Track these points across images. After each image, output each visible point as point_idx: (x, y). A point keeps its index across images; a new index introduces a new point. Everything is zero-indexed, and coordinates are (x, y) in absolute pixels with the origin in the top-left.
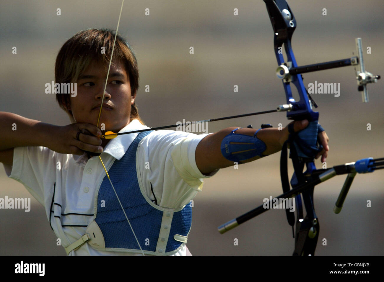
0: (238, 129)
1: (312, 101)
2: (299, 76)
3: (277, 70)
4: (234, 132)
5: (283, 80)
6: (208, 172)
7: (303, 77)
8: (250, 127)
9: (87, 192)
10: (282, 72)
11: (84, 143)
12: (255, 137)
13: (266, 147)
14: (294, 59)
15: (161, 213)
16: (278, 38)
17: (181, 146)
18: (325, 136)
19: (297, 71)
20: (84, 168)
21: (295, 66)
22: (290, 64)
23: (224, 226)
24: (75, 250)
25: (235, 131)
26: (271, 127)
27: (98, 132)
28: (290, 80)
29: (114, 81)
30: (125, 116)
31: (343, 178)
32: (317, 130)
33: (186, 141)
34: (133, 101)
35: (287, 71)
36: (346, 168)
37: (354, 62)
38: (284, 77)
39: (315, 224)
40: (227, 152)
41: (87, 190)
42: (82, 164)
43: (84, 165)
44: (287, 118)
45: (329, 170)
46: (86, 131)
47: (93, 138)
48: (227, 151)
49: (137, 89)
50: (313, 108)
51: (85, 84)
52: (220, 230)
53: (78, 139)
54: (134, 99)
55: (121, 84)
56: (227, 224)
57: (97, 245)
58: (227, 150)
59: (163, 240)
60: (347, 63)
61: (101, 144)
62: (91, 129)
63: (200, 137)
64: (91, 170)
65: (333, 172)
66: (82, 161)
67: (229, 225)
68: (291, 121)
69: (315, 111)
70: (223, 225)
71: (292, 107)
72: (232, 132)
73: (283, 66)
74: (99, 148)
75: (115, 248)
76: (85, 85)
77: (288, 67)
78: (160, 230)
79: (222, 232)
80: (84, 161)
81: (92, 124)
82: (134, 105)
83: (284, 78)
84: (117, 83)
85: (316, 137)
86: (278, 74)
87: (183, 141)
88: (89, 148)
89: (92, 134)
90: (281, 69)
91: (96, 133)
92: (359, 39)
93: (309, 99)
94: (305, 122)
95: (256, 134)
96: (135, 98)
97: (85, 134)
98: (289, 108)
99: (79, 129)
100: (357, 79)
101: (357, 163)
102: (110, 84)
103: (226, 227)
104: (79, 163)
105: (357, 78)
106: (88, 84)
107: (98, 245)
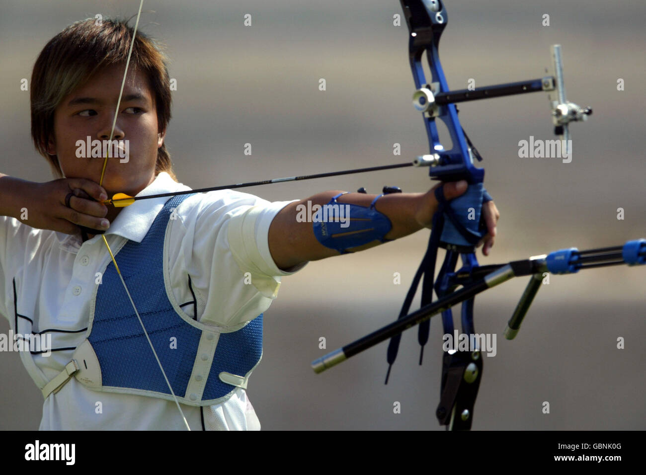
0: (342, 195)
1: (473, 149)
2: (451, 106)
3: (414, 97)
4: (336, 201)
5: (423, 114)
6: (288, 266)
7: (458, 108)
8: (362, 191)
9: (78, 295)
10: (423, 100)
11: (79, 212)
12: (373, 208)
13: (391, 226)
14: (444, 78)
15: (199, 333)
16: (416, 42)
17: (244, 220)
18: (494, 210)
19: (448, 98)
20: (76, 255)
21: (445, 90)
22: (436, 86)
23: (323, 360)
24: (55, 392)
25: (337, 199)
26: (400, 191)
27: (101, 194)
28: (436, 114)
29: (131, 108)
30: (148, 167)
31: (524, 281)
32: (481, 198)
33: (252, 212)
34: (160, 142)
35: (431, 98)
36: (531, 266)
37: (547, 86)
38: (426, 109)
39: (476, 358)
40: (324, 234)
41: (78, 292)
42: (73, 248)
43: (76, 250)
44: (429, 178)
45: (503, 268)
46: (82, 193)
47: (94, 204)
48: (324, 232)
49: (168, 121)
50: (474, 161)
51: (81, 112)
52: (315, 367)
53: (68, 205)
54: (163, 137)
55: (142, 114)
56: (328, 357)
57: (89, 381)
58: (325, 230)
59: (199, 378)
60: (536, 86)
61: (105, 215)
62: (90, 189)
63: (277, 206)
64: (87, 259)
65: (509, 270)
66: (72, 242)
67: (331, 359)
68: (437, 182)
69: (479, 166)
70: (320, 359)
71: (440, 159)
72: (333, 199)
73: (424, 90)
74: (102, 222)
75: (117, 388)
76: (81, 114)
77: (433, 92)
78: (194, 362)
79: (319, 371)
80: (75, 243)
81: (90, 180)
82: (163, 148)
83: (426, 111)
84: (134, 111)
85: (480, 210)
86: (417, 103)
87: (247, 212)
88: (86, 221)
89: (91, 198)
90: (421, 95)
91: (98, 195)
92: (556, 46)
93: (467, 145)
94: (462, 185)
95: (375, 203)
96: (165, 136)
97: (79, 196)
98: (434, 162)
99: (69, 187)
100: (553, 115)
101: (550, 258)
102: (122, 112)
103: (326, 361)
104: (68, 245)
105: (554, 113)
106: (86, 114)
107: (91, 382)
